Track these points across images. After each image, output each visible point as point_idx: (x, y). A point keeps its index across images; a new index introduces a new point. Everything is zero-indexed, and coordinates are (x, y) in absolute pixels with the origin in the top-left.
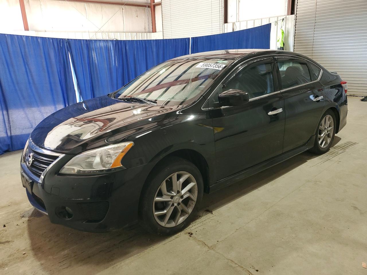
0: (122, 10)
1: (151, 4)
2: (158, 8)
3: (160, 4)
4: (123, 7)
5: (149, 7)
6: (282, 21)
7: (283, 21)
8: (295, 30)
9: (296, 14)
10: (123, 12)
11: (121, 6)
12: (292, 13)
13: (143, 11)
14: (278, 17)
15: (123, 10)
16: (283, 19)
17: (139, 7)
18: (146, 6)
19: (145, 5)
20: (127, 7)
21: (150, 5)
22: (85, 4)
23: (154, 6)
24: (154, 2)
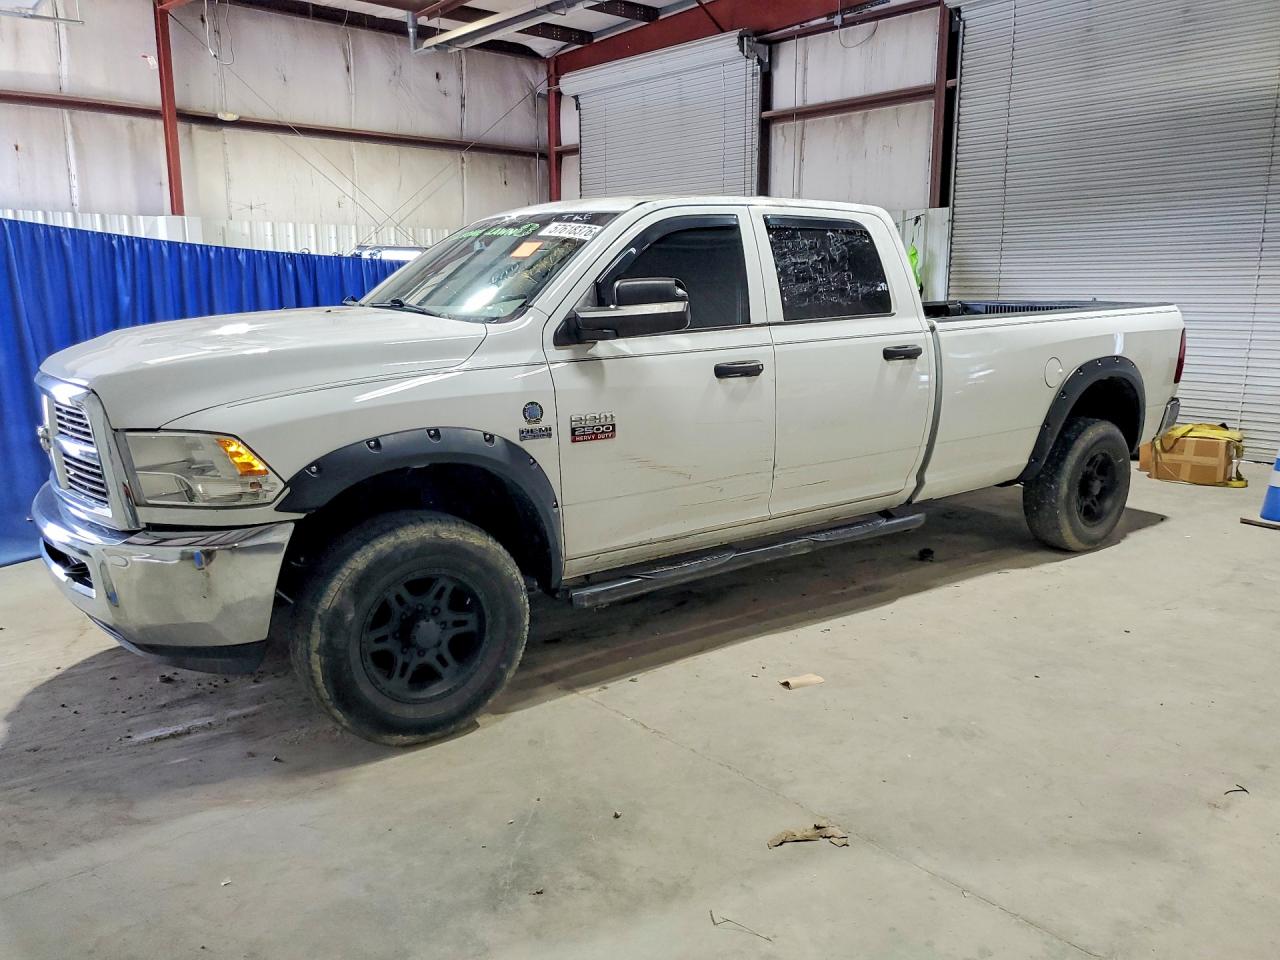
0: (460, 164)
1: (549, 148)
2: (569, 162)
3: (575, 150)
4: (464, 154)
5: (543, 156)
6: (913, 221)
7: (916, 223)
8: (951, 251)
9: (954, 206)
10: (462, 168)
11: (457, 152)
12: (944, 202)
13: (525, 170)
14: (904, 212)
15: (465, 165)
16: (918, 219)
17: (513, 157)
18: (533, 155)
19: (532, 149)
20: (475, 154)
21: (546, 152)
22: (353, 145)
23: (560, 156)
24: (559, 143)
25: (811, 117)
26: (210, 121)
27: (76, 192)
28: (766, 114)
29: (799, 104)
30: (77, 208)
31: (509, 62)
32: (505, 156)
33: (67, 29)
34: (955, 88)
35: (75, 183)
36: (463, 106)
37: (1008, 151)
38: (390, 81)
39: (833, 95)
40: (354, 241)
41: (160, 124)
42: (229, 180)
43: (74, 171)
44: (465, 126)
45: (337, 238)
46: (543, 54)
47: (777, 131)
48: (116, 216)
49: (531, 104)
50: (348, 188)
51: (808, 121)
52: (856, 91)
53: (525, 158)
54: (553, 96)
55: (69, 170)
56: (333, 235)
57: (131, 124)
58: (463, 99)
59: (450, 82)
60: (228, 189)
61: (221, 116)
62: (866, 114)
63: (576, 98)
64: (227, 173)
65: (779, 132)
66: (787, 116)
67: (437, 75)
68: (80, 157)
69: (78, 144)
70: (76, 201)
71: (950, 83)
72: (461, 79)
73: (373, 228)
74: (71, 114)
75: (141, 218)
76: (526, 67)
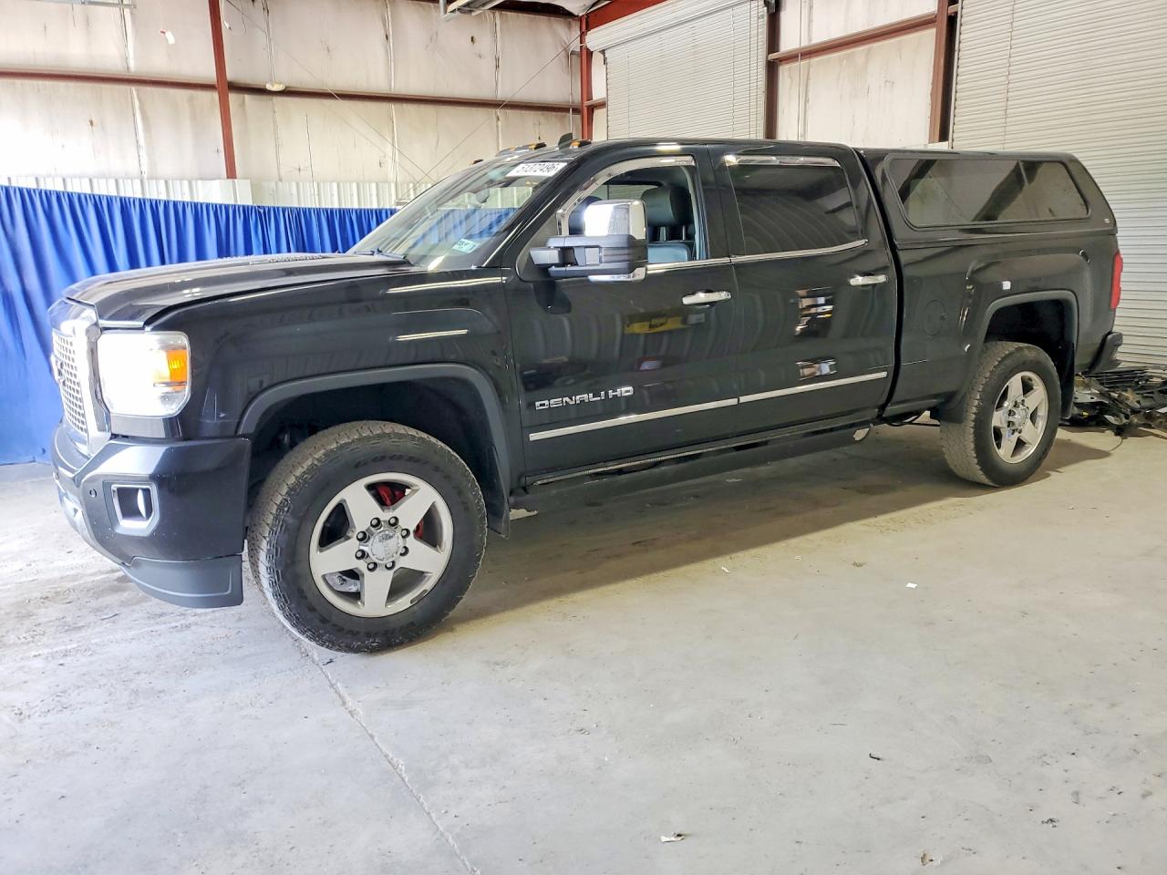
0: (495, 120)
1: (582, 103)
2: (598, 114)
3: (602, 105)
4: (499, 112)
5: (576, 111)
9: (953, 140)
10: (497, 126)
11: (492, 111)
12: (943, 136)
13: (558, 124)
15: (499, 123)
17: (546, 113)
18: (565, 110)
19: (565, 105)
20: (509, 112)
21: (578, 106)
22: (393, 107)
23: (591, 109)
24: (590, 98)
25: (816, 56)
26: (260, 91)
27: (144, 160)
28: (773, 56)
29: (805, 43)
30: (145, 176)
31: (542, 21)
32: (540, 113)
33: (132, 14)
34: (956, 13)
35: (143, 152)
36: (497, 67)
37: (1011, 77)
38: (427, 46)
39: (837, 32)
40: (394, 197)
41: (215, 95)
42: (277, 146)
43: (142, 142)
44: (499, 86)
45: (377, 195)
46: (576, 14)
47: (784, 72)
48: (178, 182)
49: (564, 61)
50: (389, 149)
51: (815, 60)
52: (860, 26)
53: (559, 114)
54: (584, 52)
55: (137, 142)
56: (374, 192)
57: (191, 100)
58: (497, 60)
59: (485, 43)
60: (277, 154)
61: (269, 87)
62: (869, 50)
63: (603, 52)
64: (276, 139)
65: (786, 74)
66: (792, 57)
67: (472, 38)
68: (147, 128)
69: (145, 118)
70: (145, 169)
71: (952, 9)
72: (496, 41)
73: (411, 185)
74: (138, 91)
75: (200, 182)
76: (558, 26)
